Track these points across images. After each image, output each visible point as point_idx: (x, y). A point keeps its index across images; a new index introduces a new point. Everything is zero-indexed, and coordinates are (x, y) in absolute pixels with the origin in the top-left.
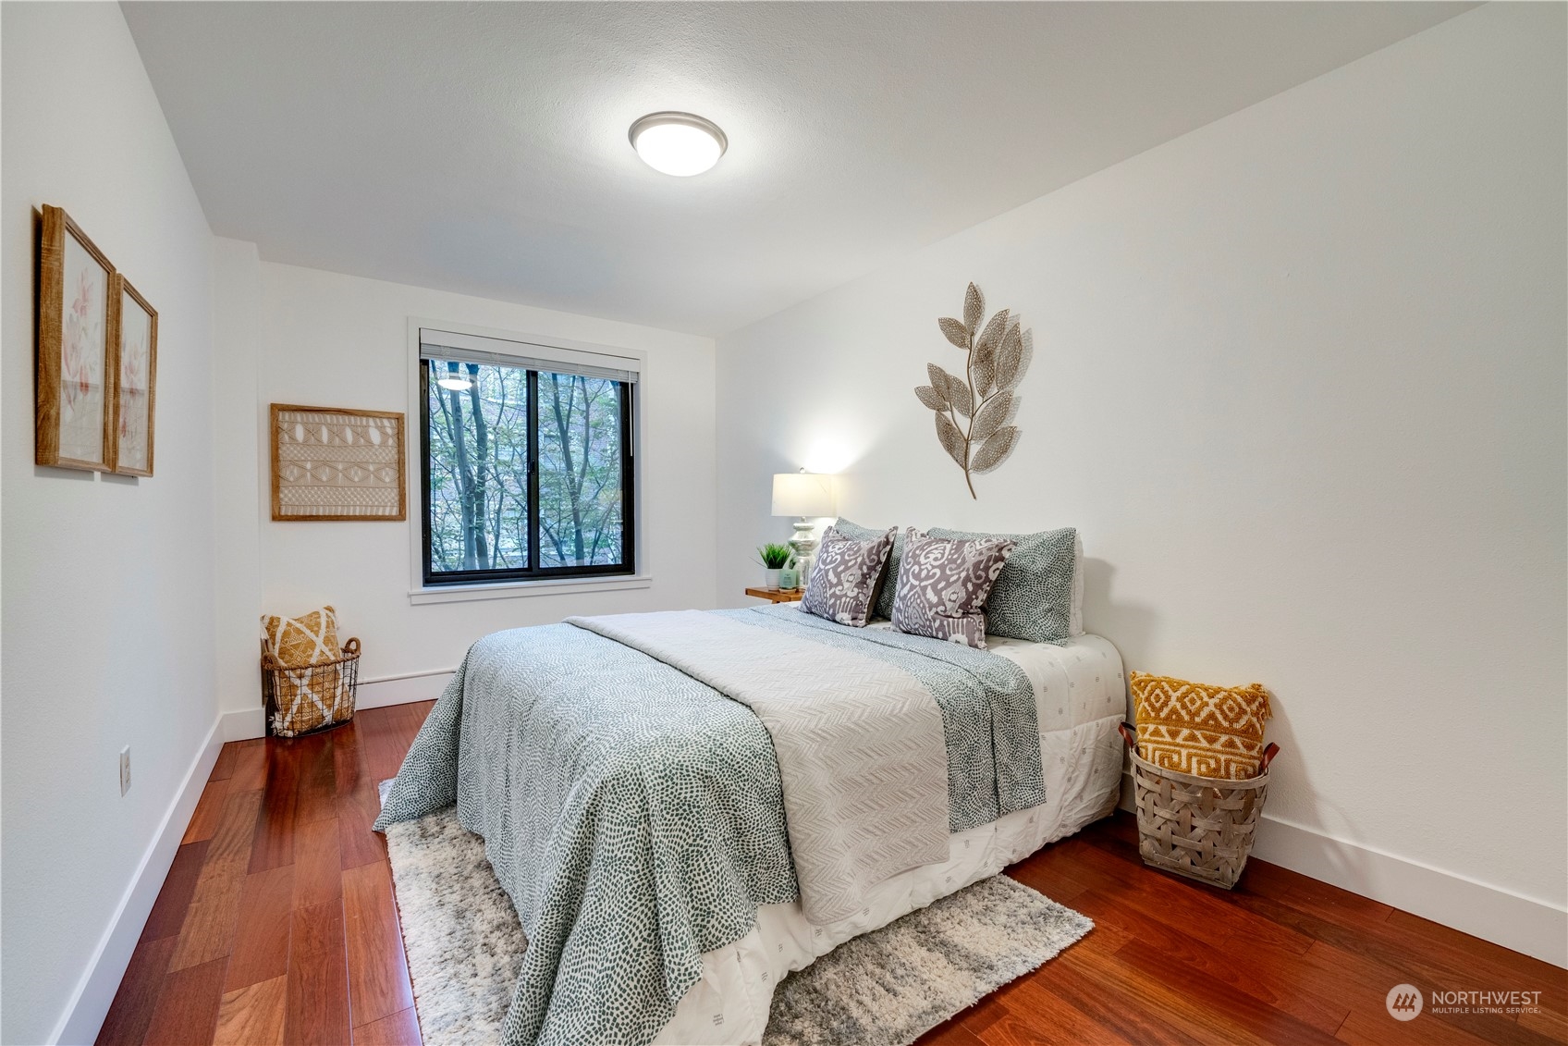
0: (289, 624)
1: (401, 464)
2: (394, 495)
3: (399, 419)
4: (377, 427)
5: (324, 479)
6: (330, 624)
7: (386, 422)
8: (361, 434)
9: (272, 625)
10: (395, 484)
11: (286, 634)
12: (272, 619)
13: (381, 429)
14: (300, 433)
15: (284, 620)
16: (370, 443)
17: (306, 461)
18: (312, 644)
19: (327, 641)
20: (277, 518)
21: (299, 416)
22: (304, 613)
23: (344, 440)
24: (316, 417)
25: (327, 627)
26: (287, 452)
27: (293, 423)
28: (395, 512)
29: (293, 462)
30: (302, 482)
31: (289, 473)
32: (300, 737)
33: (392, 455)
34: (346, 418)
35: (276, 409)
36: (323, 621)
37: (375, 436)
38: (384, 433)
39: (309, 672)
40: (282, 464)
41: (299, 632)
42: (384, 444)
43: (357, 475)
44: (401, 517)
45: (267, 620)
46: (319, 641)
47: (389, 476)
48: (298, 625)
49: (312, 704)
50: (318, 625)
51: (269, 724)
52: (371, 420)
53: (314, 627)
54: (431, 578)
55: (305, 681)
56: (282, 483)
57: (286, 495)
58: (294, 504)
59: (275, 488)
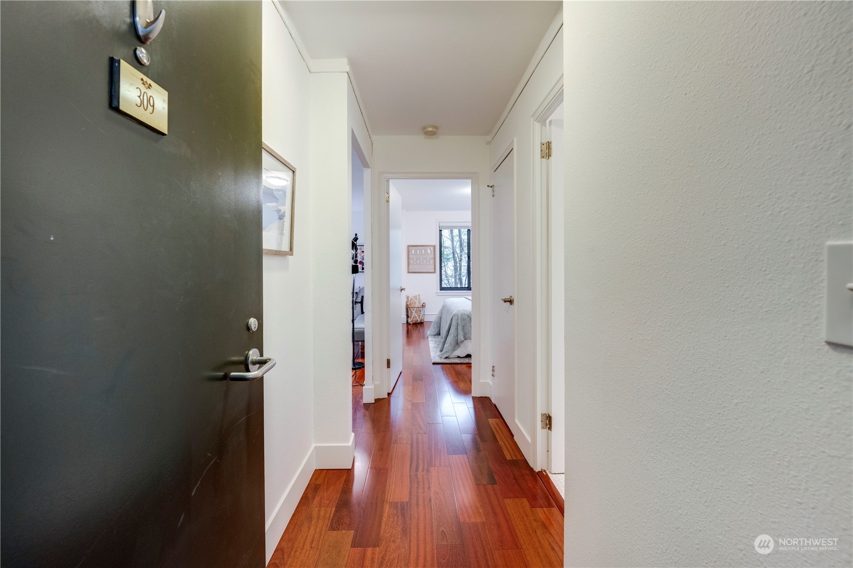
1: (434, 258)
2: (433, 266)
3: (434, 246)
5: (418, 263)
6: (419, 298)
7: (431, 248)
8: (426, 251)
9: (408, 298)
10: (434, 263)
11: (411, 300)
12: (408, 296)
13: (430, 249)
14: (413, 252)
15: (410, 297)
16: (428, 253)
17: (414, 258)
18: (416, 303)
19: (419, 302)
20: (409, 272)
21: (413, 248)
22: (414, 296)
23: (422, 253)
24: (417, 248)
26: (411, 256)
28: (433, 271)
29: (412, 259)
30: (414, 264)
31: (411, 262)
32: (413, 324)
33: (432, 256)
34: (423, 247)
35: (409, 246)
37: (429, 251)
38: (431, 251)
39: (415, 309)
40: (410, 259)
41: (413, 300)
42: (431, 253)
43: (425, 261)
44: (435, 272)
46: (417, 302)
47: (432, 262)
48: (413, 298)
49: (416, 317)
51: (407, 321)
52: (428, 247)
53: (416, 299)
54: (442, 289)
55: (415, 311)
56: (410, 264)
57: (410, 267)
58: (412, 268)
59: (408, 265)
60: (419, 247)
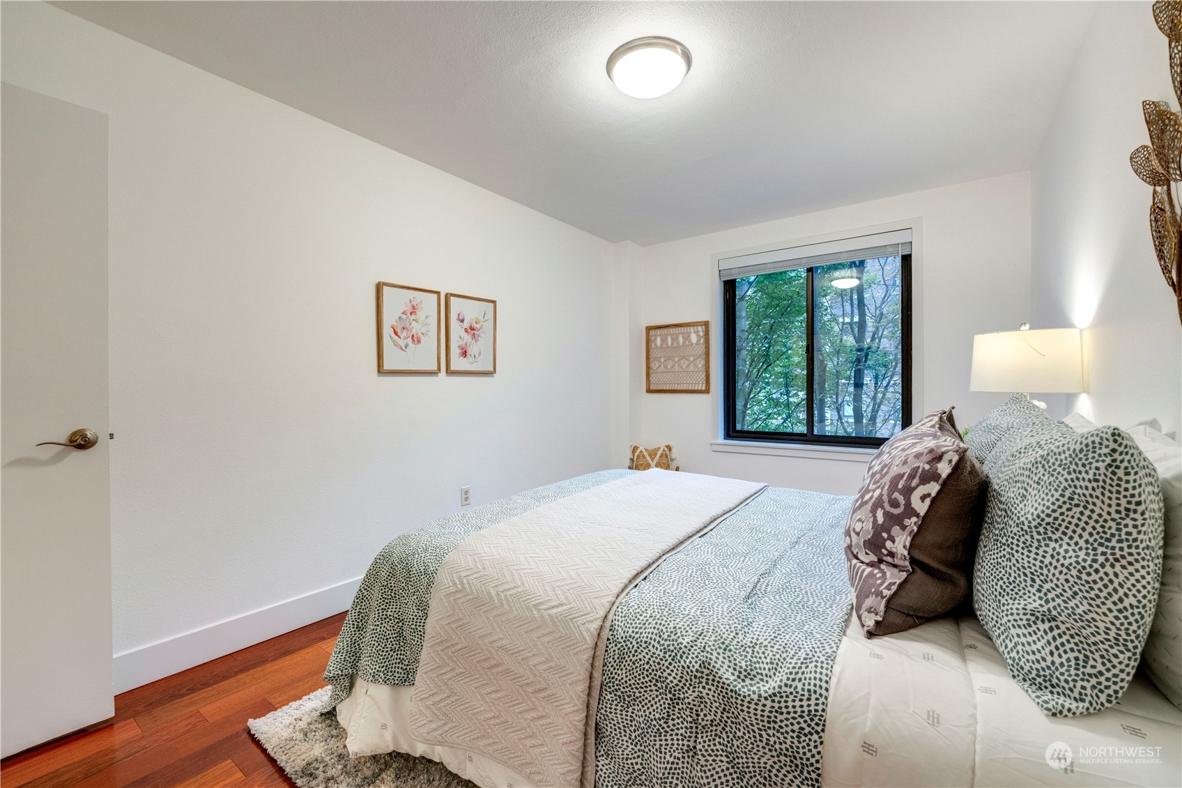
0: (641, 452)
1: (707, 354)
2: (703, 375)
3: (706, 324)
4: (695, 332)
5: (669, 367)
7: (700, 328)
8: (687, 338)
9: (634, 450)
10: (704, 369)
12: (635, 447)
13: (697, 333)
14: (658, 342)
15: (641, 448)
16: (691, 344)
17: (662, 357)
20: (649, 391)
21: (658, 332)
22: (650, 447)
23: (678, 343)
24: (665, 331)
25: (660, 457)
26: (653, 353)
27: (656, 336)
28: (703, 387)
29: (656, 359)
30: (659, 370)
31: (654, 365)
33: (702, 349)
34: (680, 329)
35: (649, 329)
36: (659, 453)
37: (694, 338)
38: (698, 336)
40: (651, 360)
41: (644, 457)
42: (698, 341)
43: (684, 364)
44: (707, 391)
45: (633, 448)
47: (700, 363)
48: (645, 453)
50: (655, 454)
52: (692, 328)
56: (651, 371)
57: (653, 378)
58: (656, 383)
59: (648, 375)
60: (671, 330)
